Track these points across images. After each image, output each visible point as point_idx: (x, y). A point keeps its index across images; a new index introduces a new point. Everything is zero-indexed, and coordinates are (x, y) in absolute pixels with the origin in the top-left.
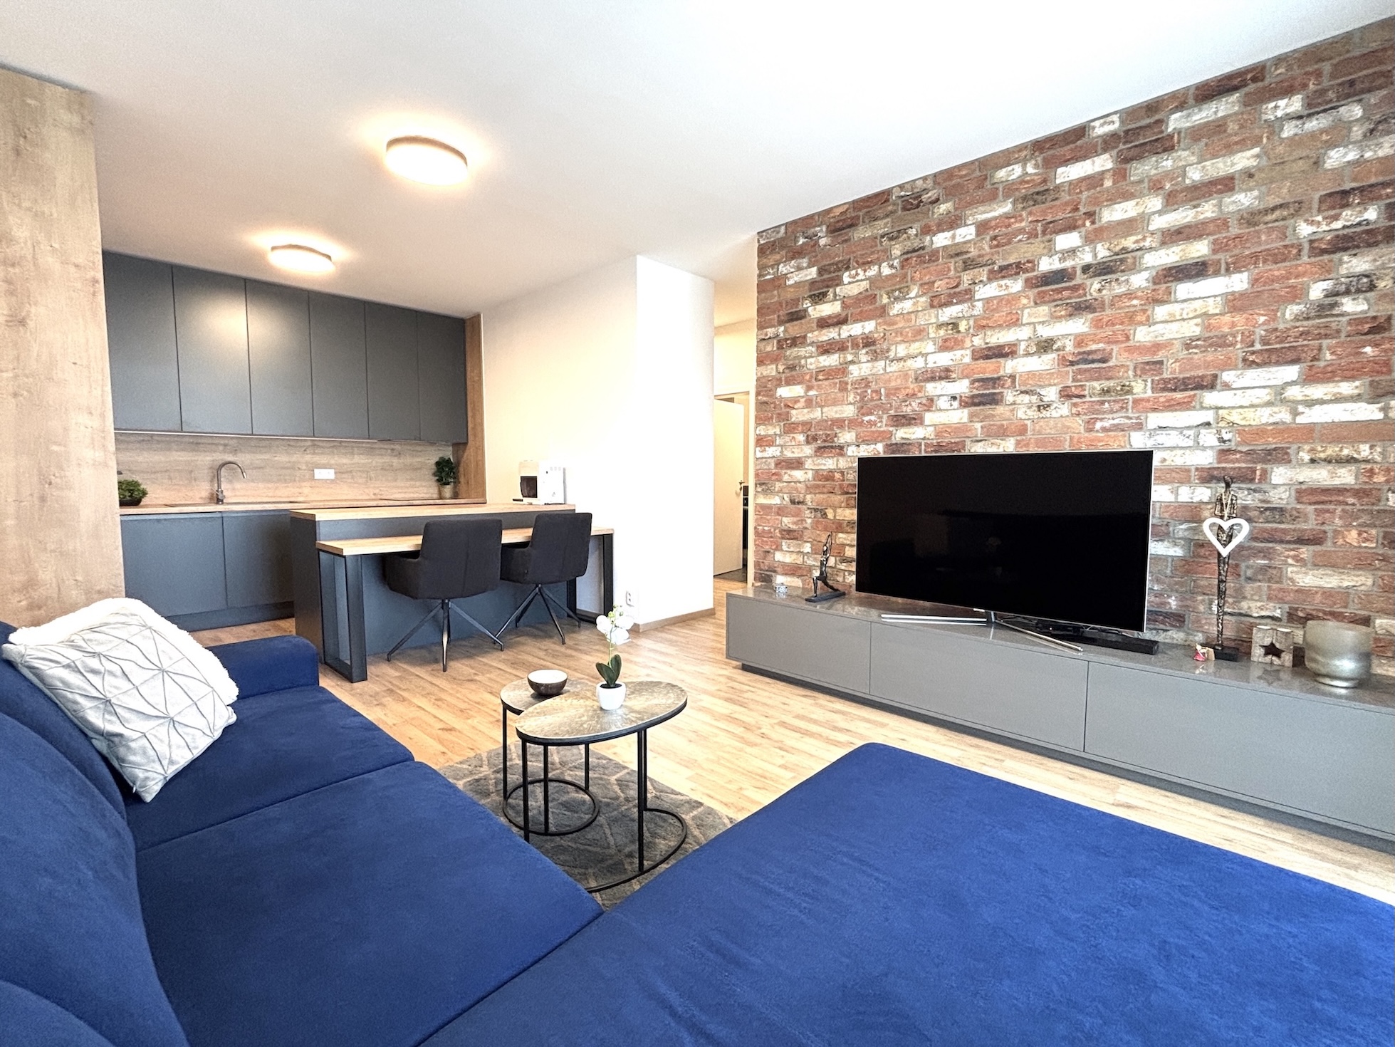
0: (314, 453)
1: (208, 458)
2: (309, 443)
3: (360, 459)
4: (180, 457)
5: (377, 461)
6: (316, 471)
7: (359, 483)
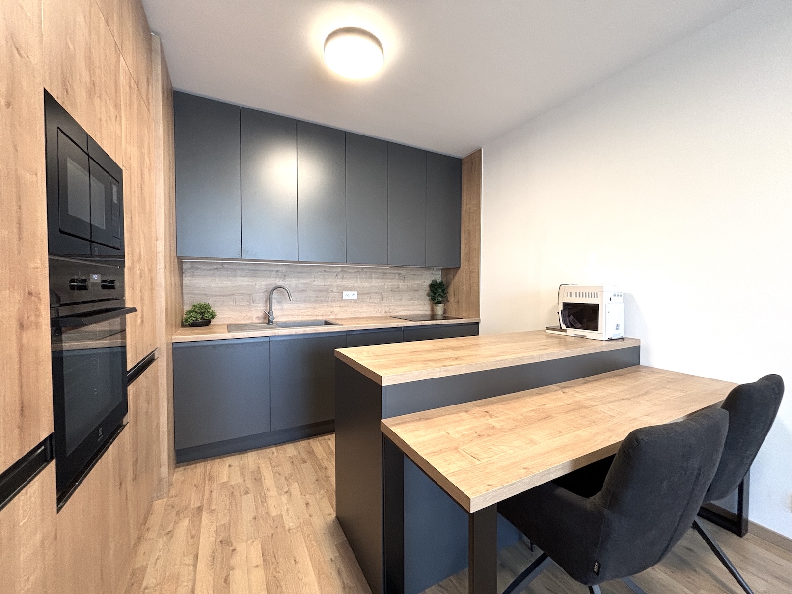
0: (343, 278)
1: (264, 283)
2: (340, 270)
3: (376, 283)
4: (242, 282)
5: (389, 284)
6: (345, 293)
7: (375, 303)
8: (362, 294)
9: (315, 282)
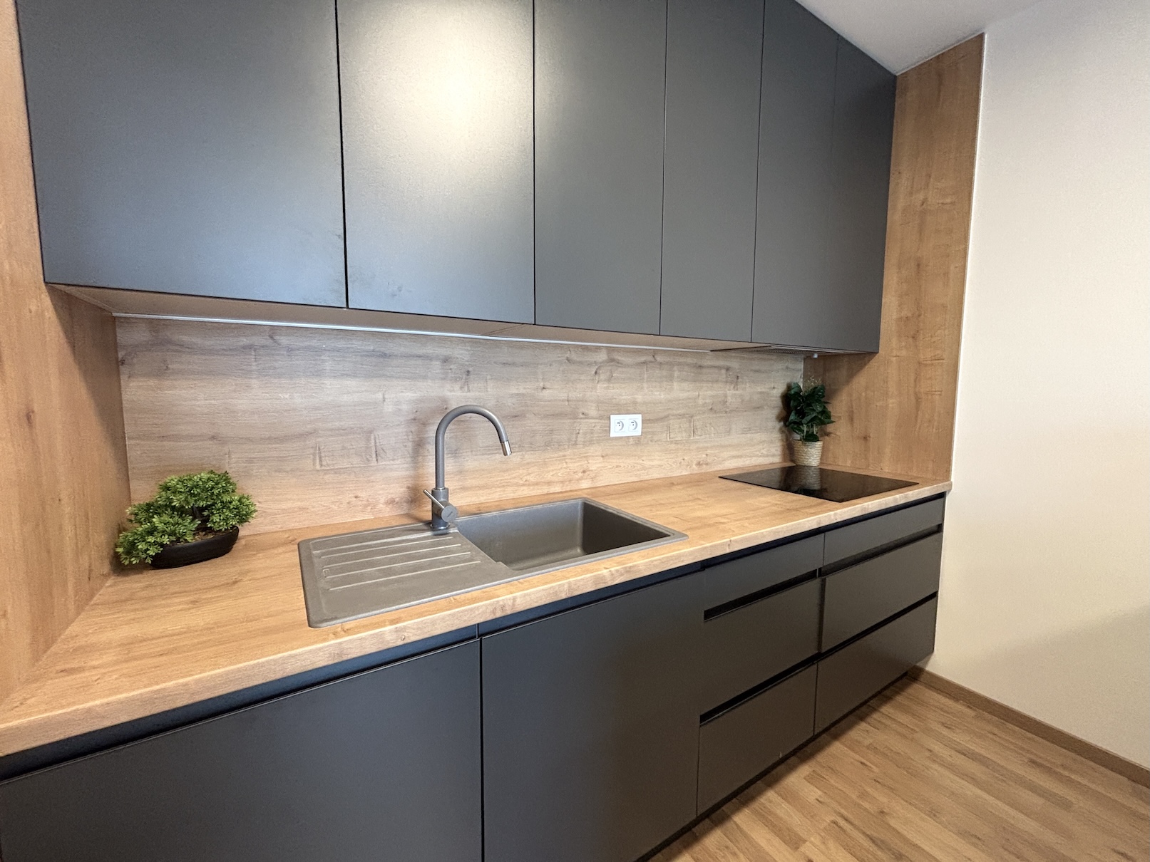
0: (609, 380)
2: (603, 356)
3: (682, 391)
4: (342, 392)
5: (708, 392)
6: (614, 419)
7: (677, 442)
8: (650, 421)
9: (546, 392)
